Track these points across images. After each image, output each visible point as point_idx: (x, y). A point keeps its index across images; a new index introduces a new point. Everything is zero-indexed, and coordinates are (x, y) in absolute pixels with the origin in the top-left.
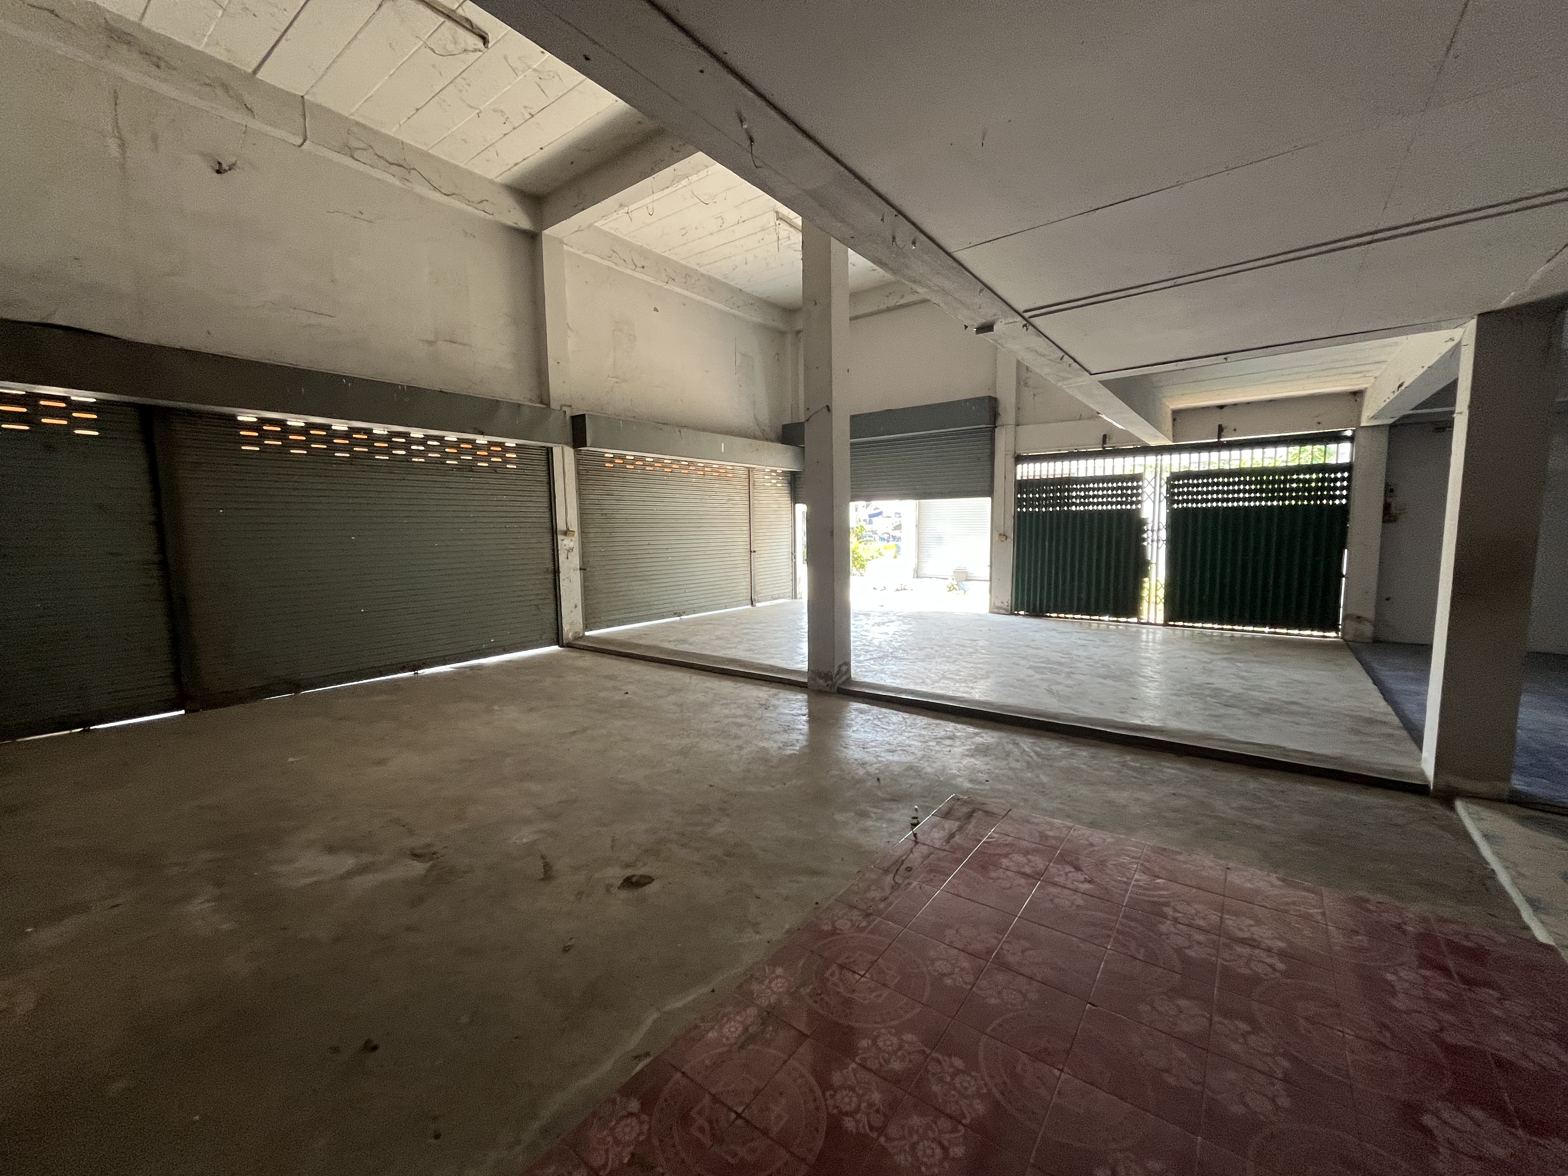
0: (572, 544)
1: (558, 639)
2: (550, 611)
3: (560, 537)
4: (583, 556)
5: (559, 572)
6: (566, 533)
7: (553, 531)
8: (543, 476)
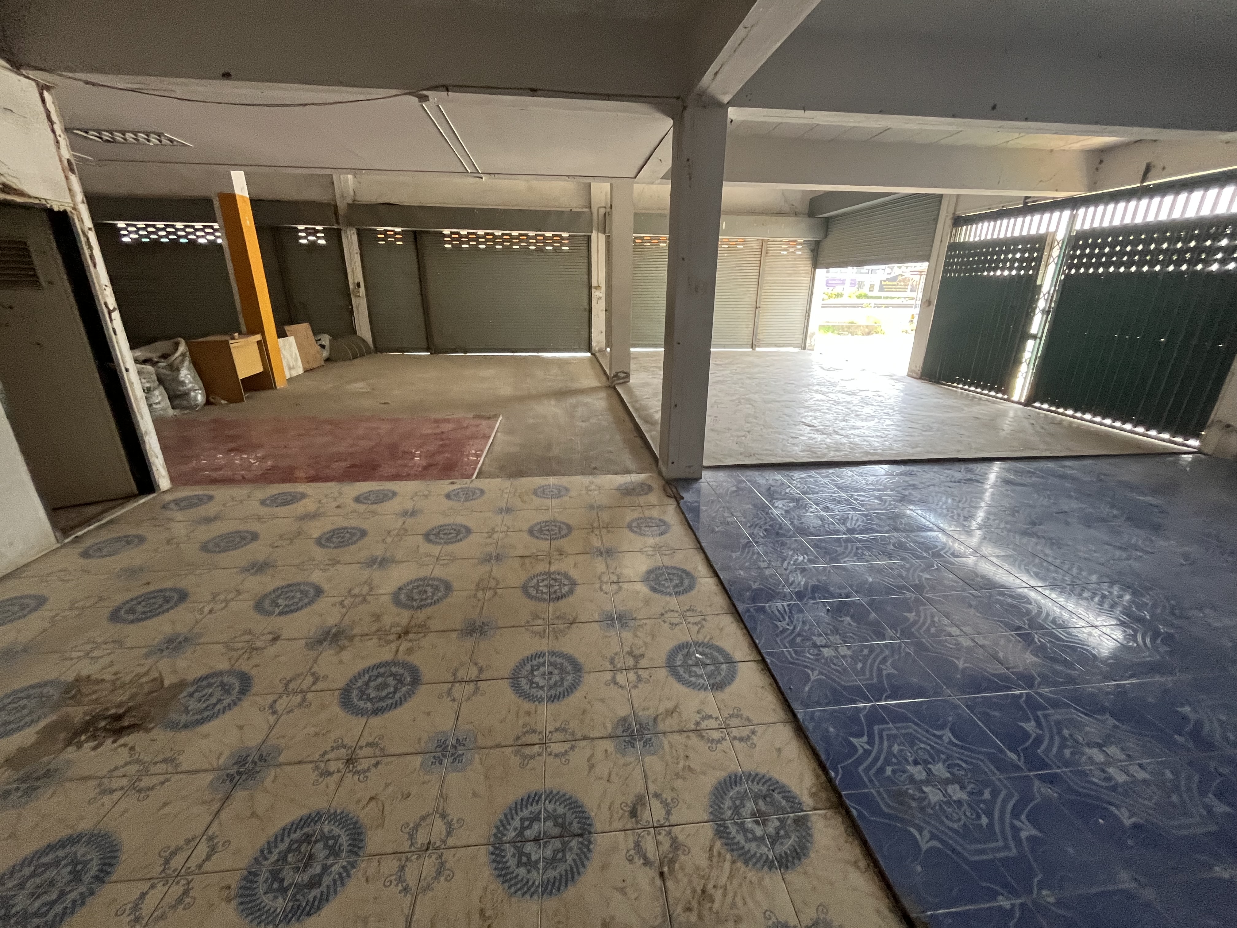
0: (601, 295)
1: (589, 349)
2: (585, 333)
3: (593, 290)
5: (592, 311)
6: (597, 288)
7: (590, 287)
8: (585, 253)
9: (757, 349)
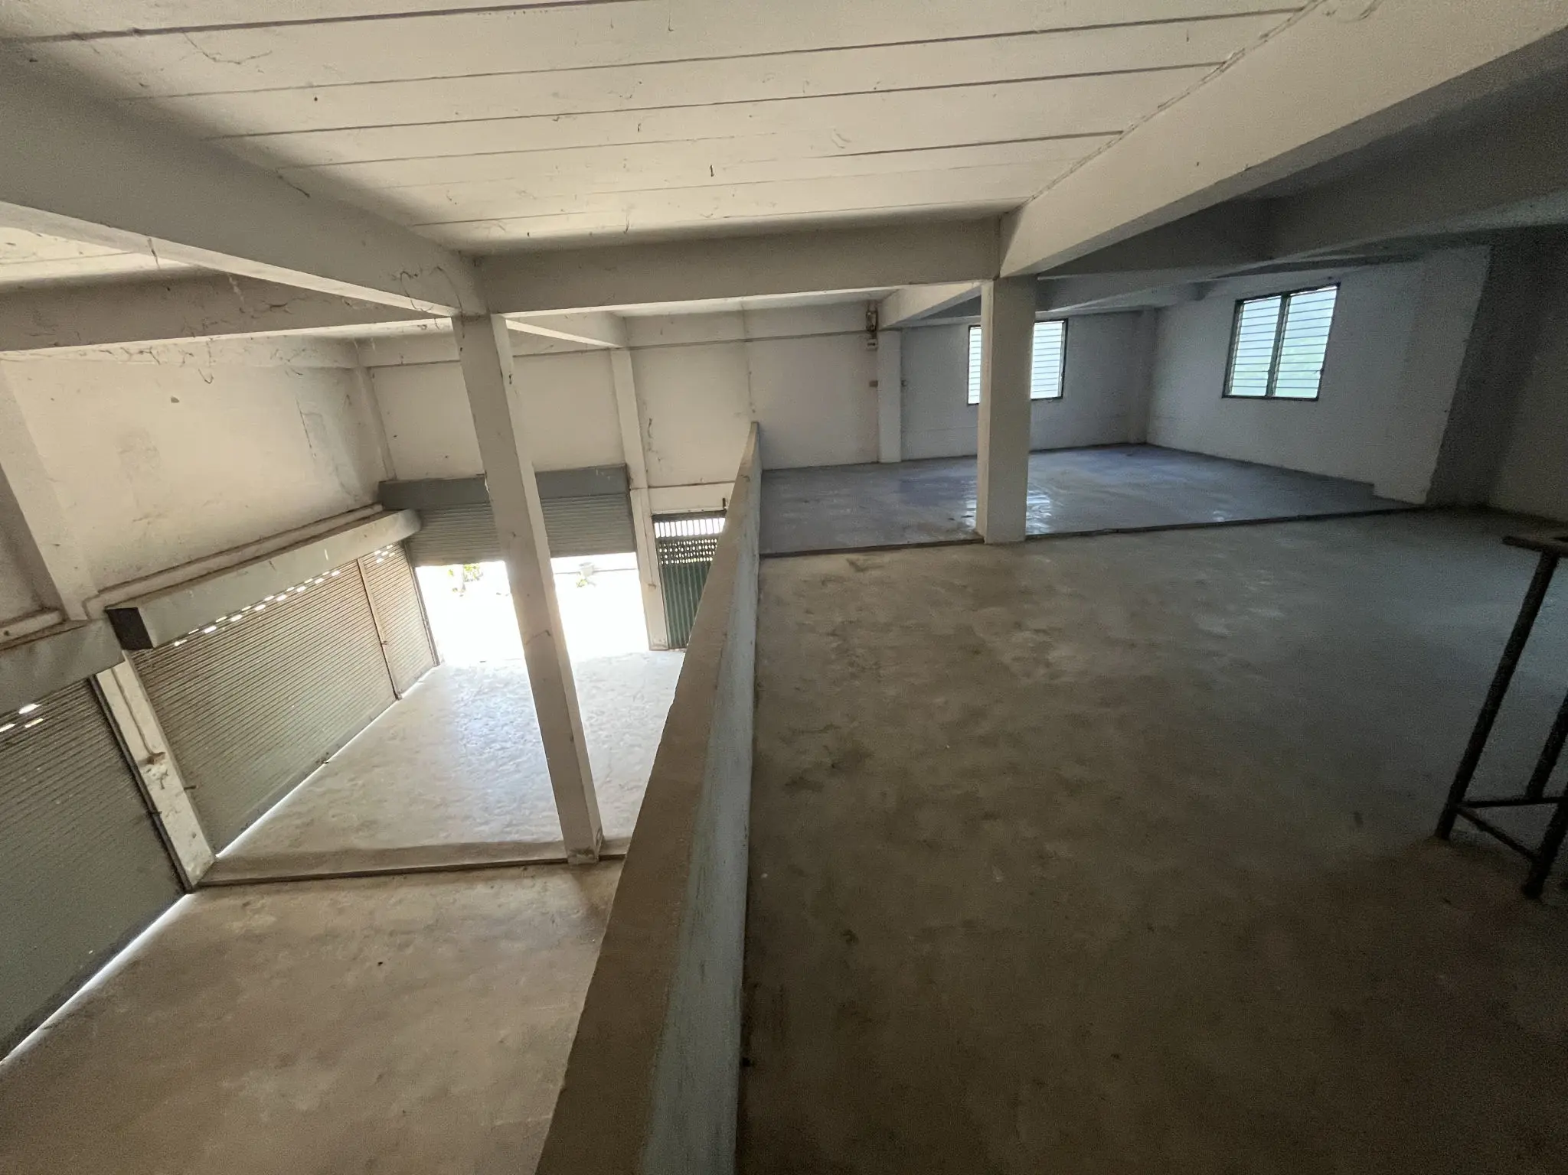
0: (163, 769)
1: (183, 888)
3: (142, 771)
4: (185, 773)
5: (158, 814)
6: (151, 760)
7: (131, 769)
9: (403, 695)
